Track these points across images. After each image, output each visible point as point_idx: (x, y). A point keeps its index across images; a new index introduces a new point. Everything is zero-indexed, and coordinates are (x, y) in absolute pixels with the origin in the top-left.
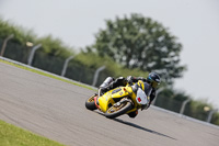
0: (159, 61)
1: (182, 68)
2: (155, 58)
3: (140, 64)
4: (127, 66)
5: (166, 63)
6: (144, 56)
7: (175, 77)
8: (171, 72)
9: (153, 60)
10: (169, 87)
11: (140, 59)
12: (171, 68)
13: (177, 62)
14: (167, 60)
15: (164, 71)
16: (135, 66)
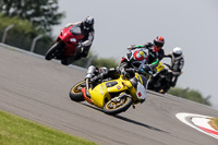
0: (37, 9)
1: (60, 15)
2: (34, 5)
3: (20, 12)
4: (7, 14)
5: (45, 10)
6: (23, 4)
7: (53, 24)
8: (50, 19)
9: (31, 8)
10: (48, 34)
11: (19, 7)
12: (50, 16)
13: (55, 9)
14: (46, 7)
15: (43, 18)
16: (14, 14)
